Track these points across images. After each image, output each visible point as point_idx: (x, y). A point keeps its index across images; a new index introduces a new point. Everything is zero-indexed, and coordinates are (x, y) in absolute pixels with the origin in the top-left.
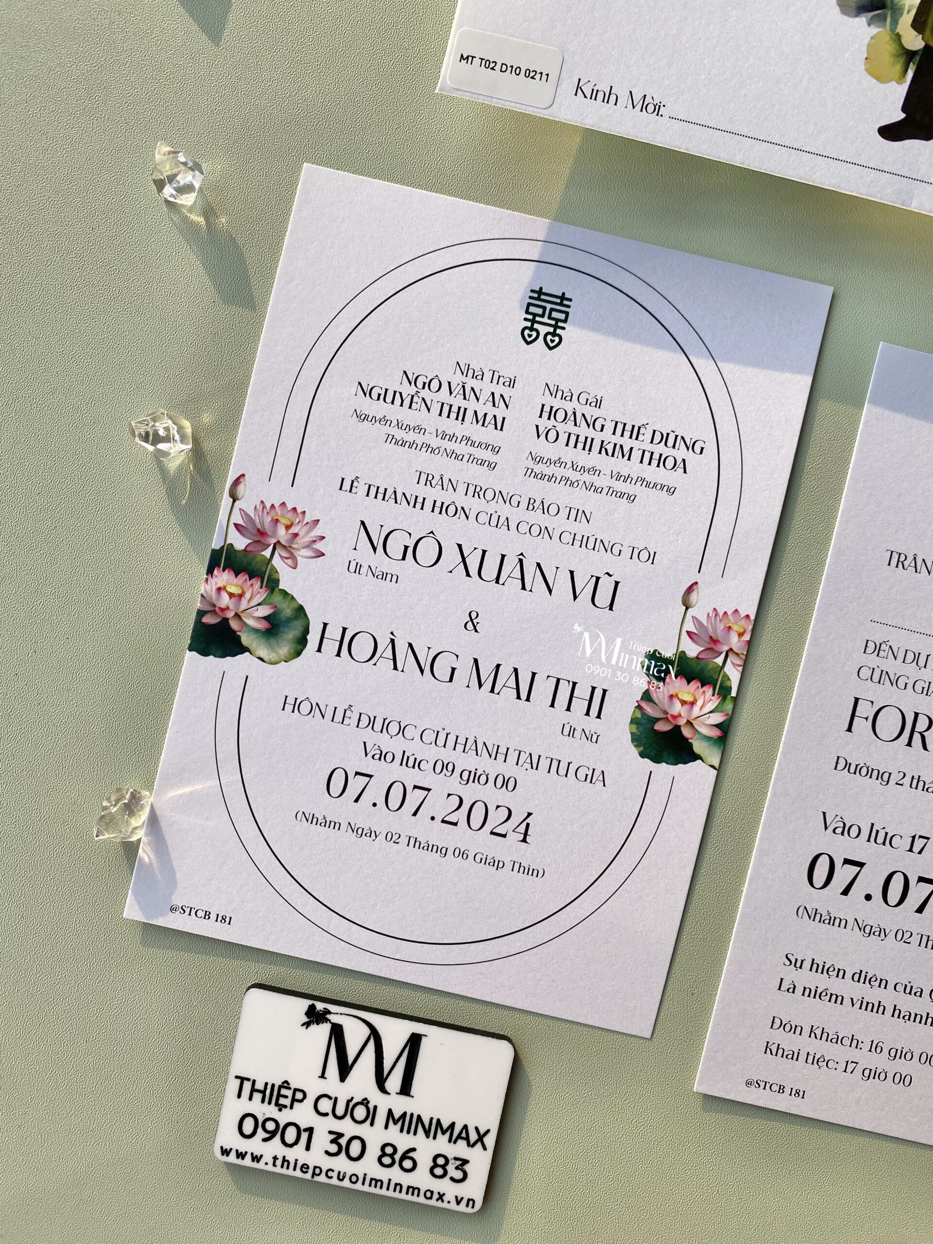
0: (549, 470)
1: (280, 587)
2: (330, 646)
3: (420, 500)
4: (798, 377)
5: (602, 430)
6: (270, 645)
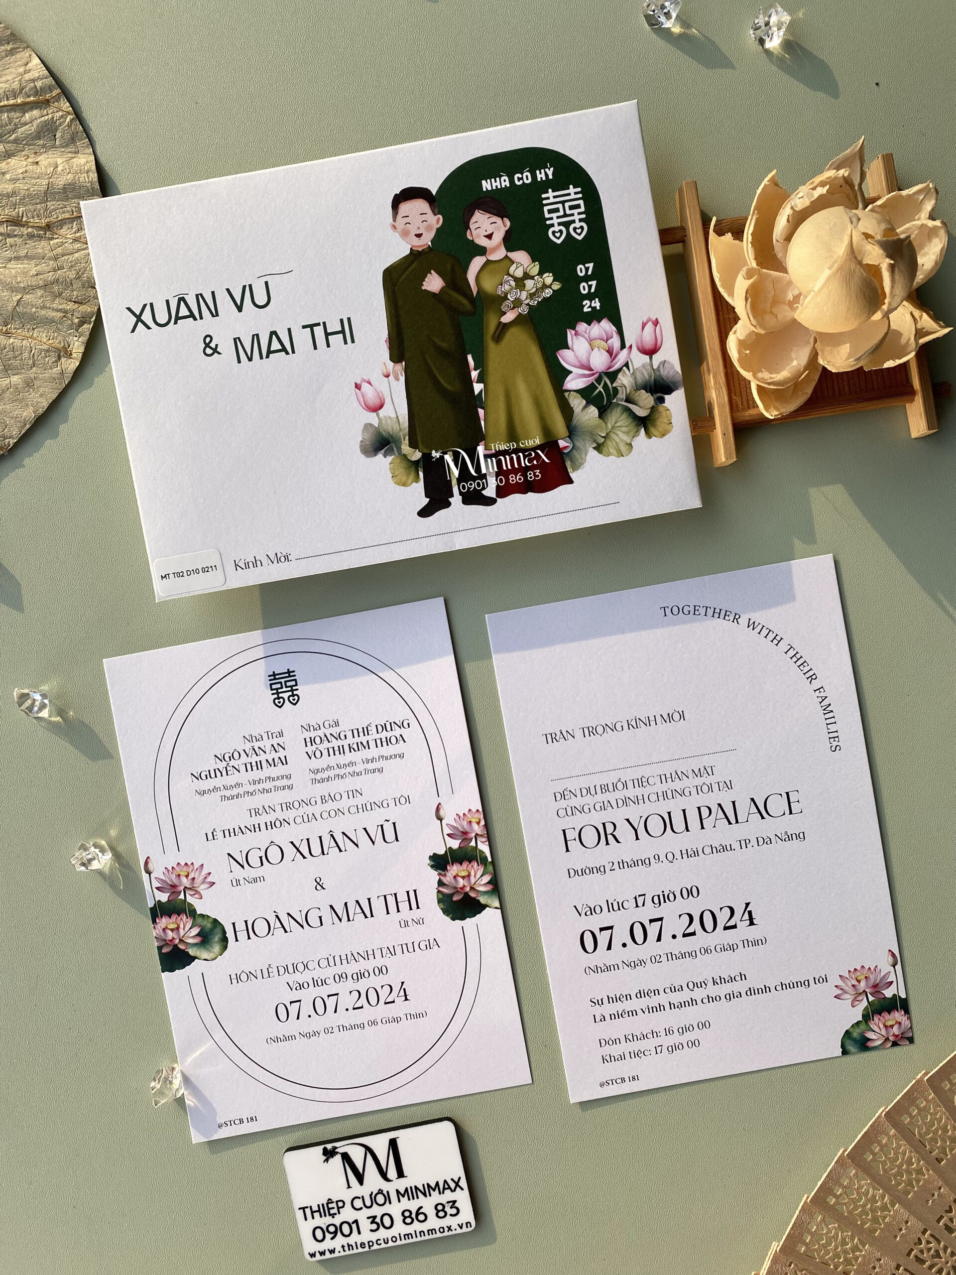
0: (325, 775)
1: (198, 913)
2: (242, 935)
3: (257, 826)
5: (346, 738)
6: (207, 950)
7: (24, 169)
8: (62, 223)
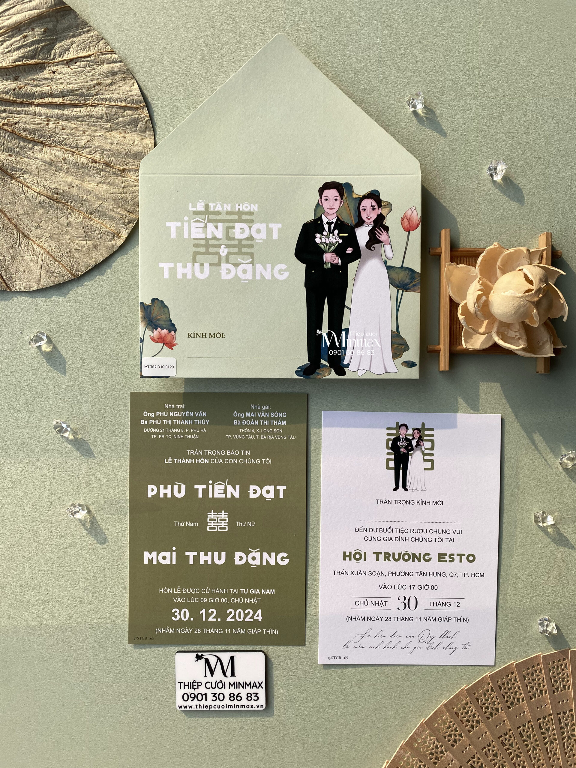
7: (118, 139)
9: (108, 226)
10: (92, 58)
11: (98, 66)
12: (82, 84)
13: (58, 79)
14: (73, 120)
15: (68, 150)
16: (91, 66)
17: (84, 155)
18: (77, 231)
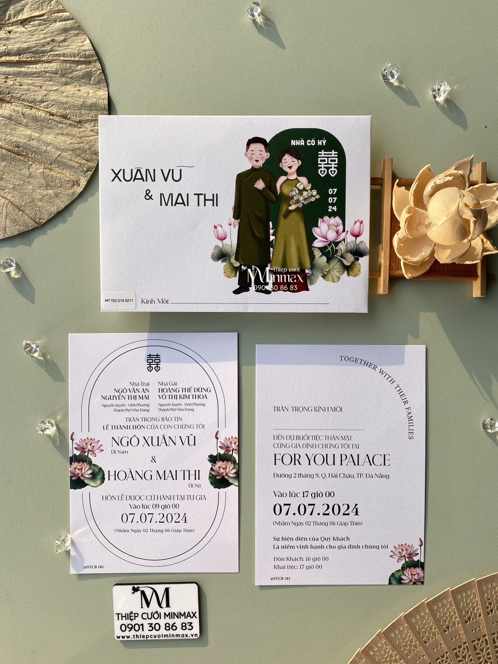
0: (166, 408)
1: (93, 463)
2: (112, 478)
3: (129, 426)
4: (234, 362)
5: (179, 392)
6: (94, 482)
7: (73, 92)
8: (87, 121)
9: (68, 175)
10: (45, 17)
11: (51, 24)
12: (37, 42)
13: (14, 38)
14: (30, 76)
15: (27, 105)
16: (44, 24)
17: (41, 108)
18: (39, 181)
